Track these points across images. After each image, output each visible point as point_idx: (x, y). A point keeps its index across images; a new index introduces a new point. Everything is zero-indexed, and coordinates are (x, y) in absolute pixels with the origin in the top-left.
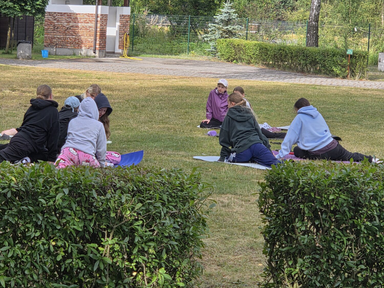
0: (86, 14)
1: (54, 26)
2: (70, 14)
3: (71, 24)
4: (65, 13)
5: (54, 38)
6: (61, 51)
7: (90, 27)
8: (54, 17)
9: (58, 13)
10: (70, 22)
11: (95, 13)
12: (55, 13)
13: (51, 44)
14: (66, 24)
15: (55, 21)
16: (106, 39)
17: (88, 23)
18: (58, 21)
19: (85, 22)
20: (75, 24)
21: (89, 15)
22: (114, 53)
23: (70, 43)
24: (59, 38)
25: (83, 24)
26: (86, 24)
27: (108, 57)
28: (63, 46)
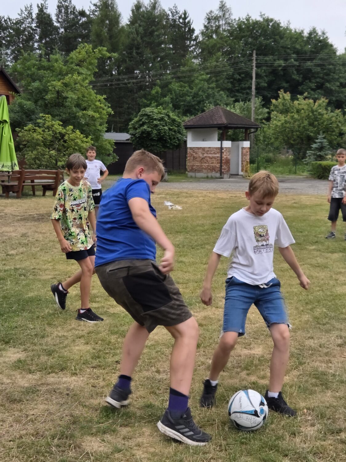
0: (214, 148)
1: (194, 157)
2: (204, 148)
3: (205, 155)
4: (200, 148)
5: (194, 165)
6: (199, 175)
7: (218, 157)
8: (194, 150)
9: (196, 148)
10: (204, 154)
11: (220, 146)
12: (194, 148)
13: (192, 170)
14: (201, 155)
15: (194, 154)
16: (229, 165)
17: (216, 154)
18: (196, 153)
19: (214, 153)
20: (207, 155)
21: (216, 148)
22: (238, 175)
23: (205, 169)
24: (197, 166)
25: (213, 155)
26: (215, 155)
27: (232, 178)
28: (199, 171)
